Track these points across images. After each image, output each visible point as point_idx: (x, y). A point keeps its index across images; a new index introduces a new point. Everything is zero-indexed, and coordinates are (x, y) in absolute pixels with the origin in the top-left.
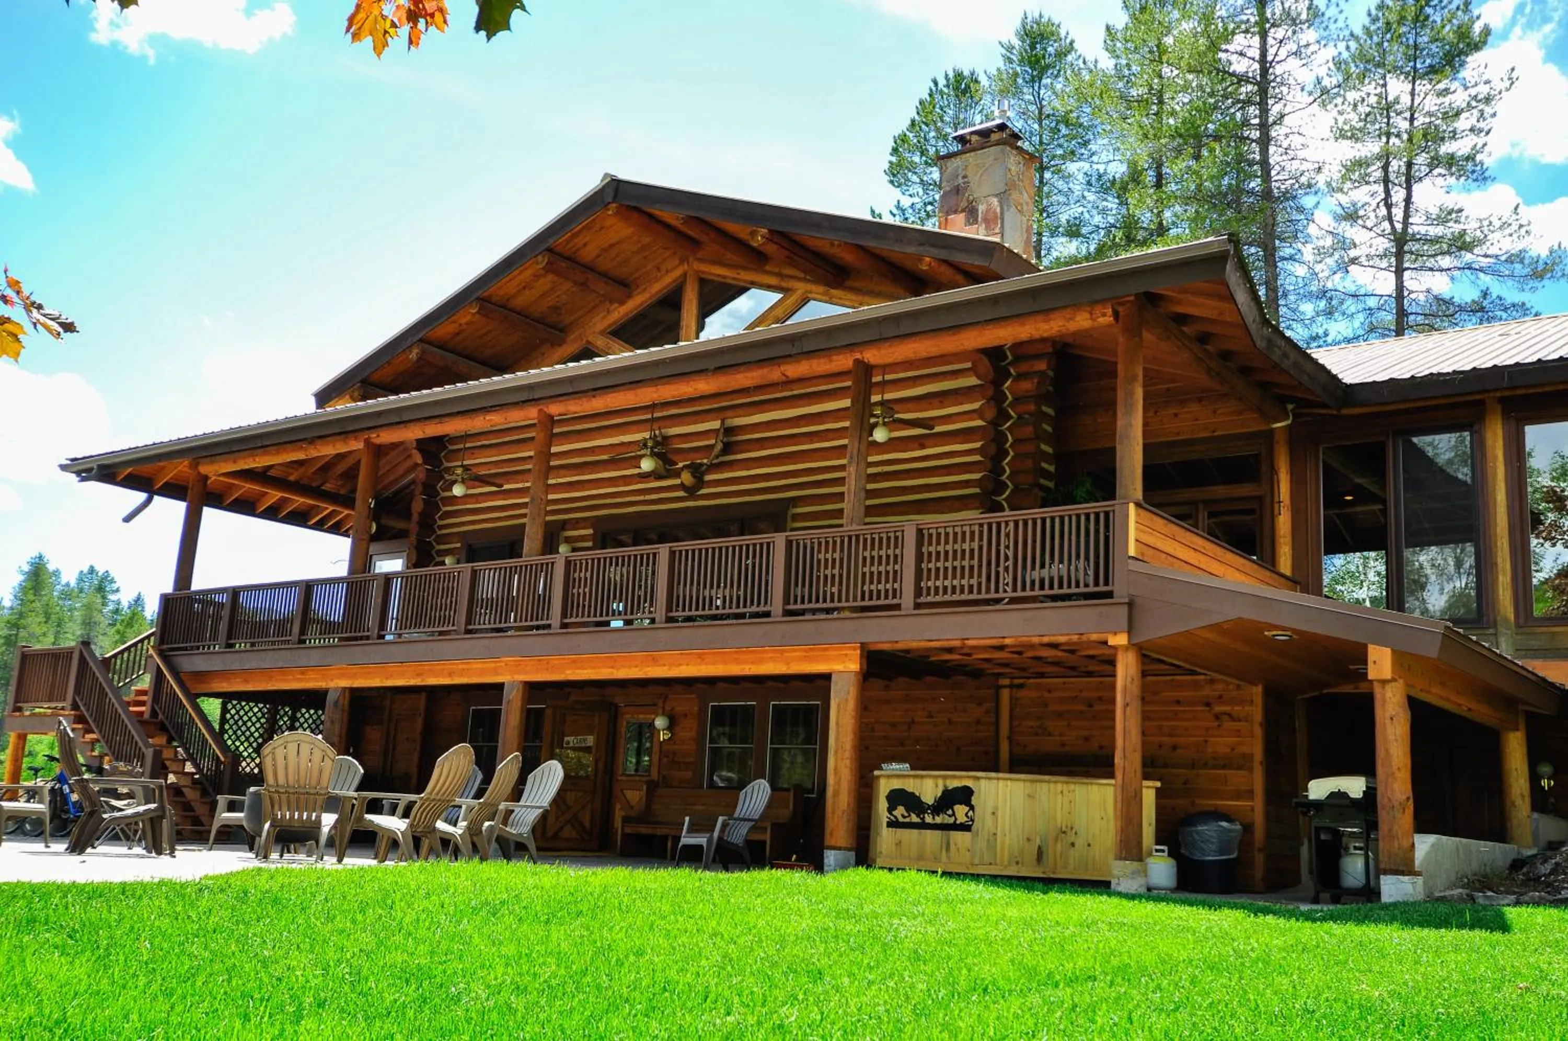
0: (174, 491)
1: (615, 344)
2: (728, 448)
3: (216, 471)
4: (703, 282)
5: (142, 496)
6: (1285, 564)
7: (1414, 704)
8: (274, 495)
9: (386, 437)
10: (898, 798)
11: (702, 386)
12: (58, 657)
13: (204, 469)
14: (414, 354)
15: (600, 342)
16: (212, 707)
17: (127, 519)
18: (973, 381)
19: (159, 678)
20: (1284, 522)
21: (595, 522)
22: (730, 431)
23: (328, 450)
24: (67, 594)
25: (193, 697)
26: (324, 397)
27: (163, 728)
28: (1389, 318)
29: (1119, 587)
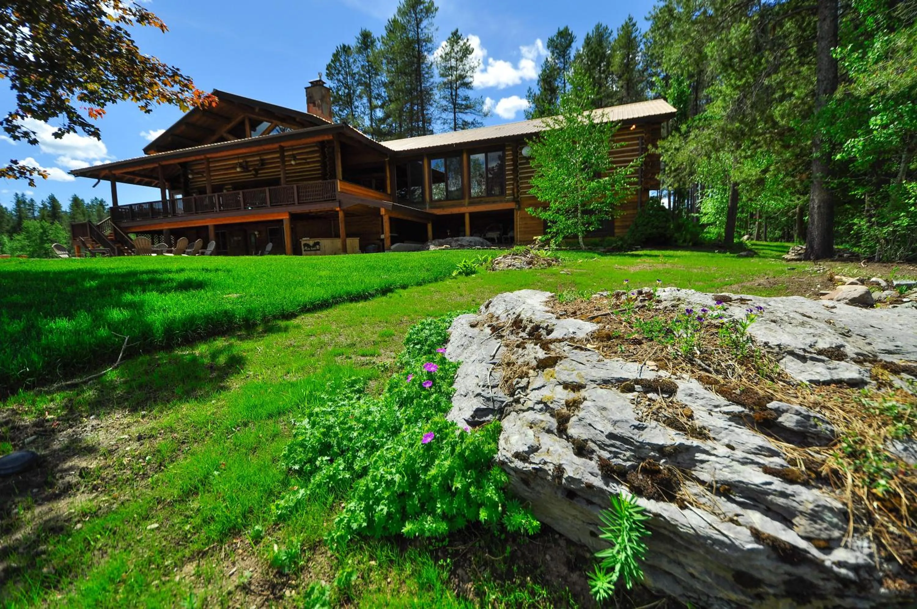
0: (106, 178)
1: (230, 137)
2: (263, 164)
3: (117, 172)
4: (250, 120)
5: (96, 180)
6: (389, 191)
7: (390, 219)
8: (138, 179)
9: (164, 163)
10: (305, 245)
11: (255, 149)
12: (83, 225)
13: (113, 172)
14: (170, 139)
15: (225, 135)
16: (133, 236)
17: (94, 186)
18: (316, 148)
19: (115, 230)
20: (388, 182)
21: (231, 184)
22: (262, 160)
23: (151, 166)
24: (89, 206)
25: (127, 234)
26: (146, 150)
27: (119, 242)
28: (452, 125)
29: (338, 197)
